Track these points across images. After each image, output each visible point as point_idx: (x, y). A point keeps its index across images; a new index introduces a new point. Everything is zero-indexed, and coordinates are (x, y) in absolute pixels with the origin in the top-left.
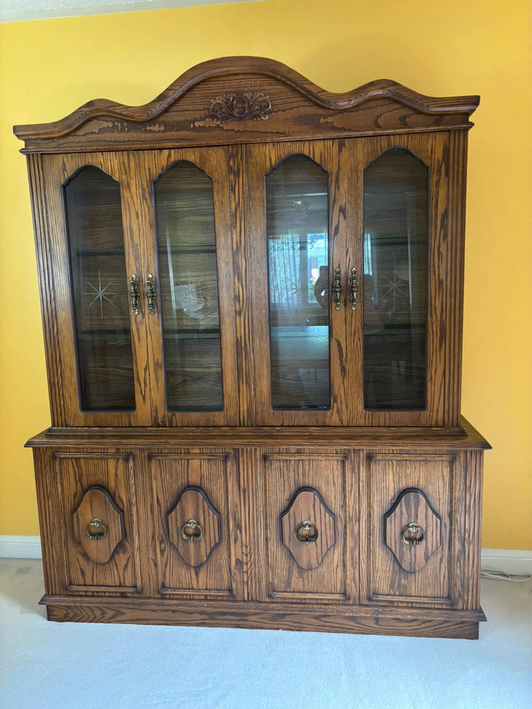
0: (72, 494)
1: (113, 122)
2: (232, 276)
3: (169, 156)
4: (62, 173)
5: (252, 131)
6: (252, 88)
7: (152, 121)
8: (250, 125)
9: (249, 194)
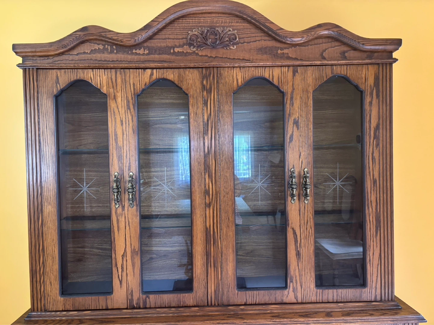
1: (104, 45)
2: (203, 174)
3: (152, 74)
4: (55, 85)
5: (222, 57)
6: (223, 24)
7: (137, 46)
8: (221, 52)
9: (219, 107)
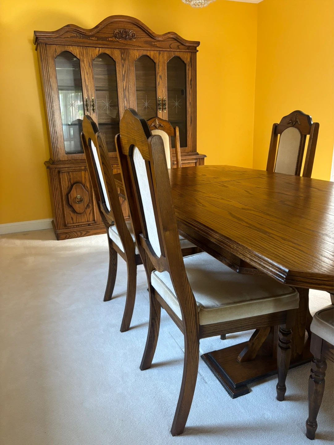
0: (67, 187)
1: (77, 34)
3: (99, 51)
4: (55, 53)
5: (129, 44)
6: (129, 28)
7: (92, 36)
8: (129, 42)
9: (129, 68)
